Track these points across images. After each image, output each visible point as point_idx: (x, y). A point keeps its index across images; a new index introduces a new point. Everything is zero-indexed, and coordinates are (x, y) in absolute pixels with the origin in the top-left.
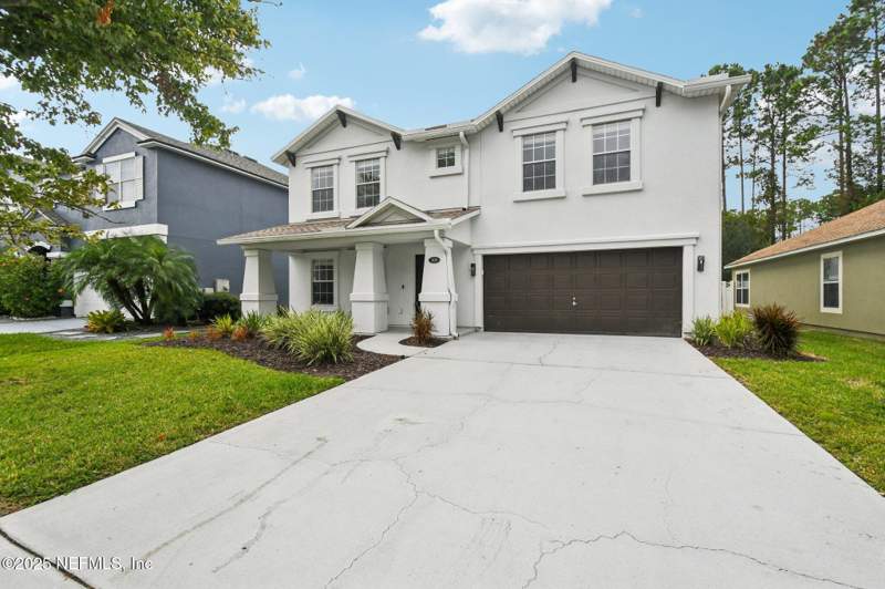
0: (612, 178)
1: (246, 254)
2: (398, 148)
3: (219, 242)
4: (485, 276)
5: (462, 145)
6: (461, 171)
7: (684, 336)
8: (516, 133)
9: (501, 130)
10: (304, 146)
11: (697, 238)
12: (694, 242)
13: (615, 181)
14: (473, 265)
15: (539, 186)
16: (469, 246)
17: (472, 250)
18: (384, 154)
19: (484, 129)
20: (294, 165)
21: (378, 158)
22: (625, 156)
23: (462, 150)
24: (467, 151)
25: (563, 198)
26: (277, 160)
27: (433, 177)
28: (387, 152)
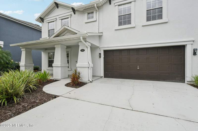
0: (154, 18)
1: (22, 50)
2: (75, 14)
3: (11, 45)
4: (104, 58)
5: (96, 11)
6: (96, 20)
7: (186, 82)
8: (116, 4)
9: (110, 4)
10: (46, 16)
11: (193, 41)
12: (192, 43)
13: (156, 19)
14: (100, 54)
15: (125, 24)
16: (99, 47)
17: (100, 48)
18: (70, 16)
19: (104, 4)
20: (43, 22)
21: (68, 18)
22: (160, 9)
23: (96, 13)
24: (98, 13)
25: (134, 27)
26: (37, 20)
27: (86, 23)
28: (71, 15)
